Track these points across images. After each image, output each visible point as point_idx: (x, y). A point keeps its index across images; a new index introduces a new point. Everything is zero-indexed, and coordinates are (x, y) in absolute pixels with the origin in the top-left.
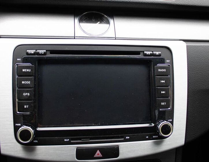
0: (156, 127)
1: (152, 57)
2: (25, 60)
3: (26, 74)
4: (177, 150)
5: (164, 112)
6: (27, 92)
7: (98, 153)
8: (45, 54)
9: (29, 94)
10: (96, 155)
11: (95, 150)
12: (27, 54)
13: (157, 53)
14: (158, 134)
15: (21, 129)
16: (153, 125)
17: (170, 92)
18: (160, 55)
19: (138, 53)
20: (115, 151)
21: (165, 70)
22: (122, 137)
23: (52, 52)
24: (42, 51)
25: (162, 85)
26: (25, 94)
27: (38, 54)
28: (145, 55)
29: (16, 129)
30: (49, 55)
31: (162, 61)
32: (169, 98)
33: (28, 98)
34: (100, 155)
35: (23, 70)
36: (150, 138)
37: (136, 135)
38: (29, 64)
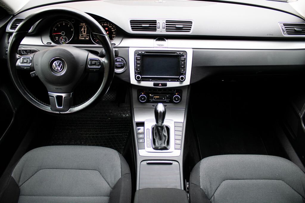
1: (180, 54)
2: (138, 55)
3: (139, 59)
4: (187, 86)
5: (183, 73)
6: (139, 65)
7: (160, 85)
8: (144, 53)
12: (139, 53)
13: (182, 53)
14: (180, 80)
15: (136, 77)
16: (178, 77)
17: (186, 66)
18: (182, 54)
19: (175, 53)
20: (166, 85)
21: (184, 59)
22: (168, 80)
23: (146, 52)
24: (143, 52)
25: (182, 64)
26: (138, 66)
27: (142, 53)
28: (177, 54)
29: (135, 76)
30: (145, 54)
31: (183, 56)
32: (185, 68)
33: (139, 67)
34: (161, 85)
35: (138, 58)
36: (177, 81)
37: (173, 80)
38: (139, 56)
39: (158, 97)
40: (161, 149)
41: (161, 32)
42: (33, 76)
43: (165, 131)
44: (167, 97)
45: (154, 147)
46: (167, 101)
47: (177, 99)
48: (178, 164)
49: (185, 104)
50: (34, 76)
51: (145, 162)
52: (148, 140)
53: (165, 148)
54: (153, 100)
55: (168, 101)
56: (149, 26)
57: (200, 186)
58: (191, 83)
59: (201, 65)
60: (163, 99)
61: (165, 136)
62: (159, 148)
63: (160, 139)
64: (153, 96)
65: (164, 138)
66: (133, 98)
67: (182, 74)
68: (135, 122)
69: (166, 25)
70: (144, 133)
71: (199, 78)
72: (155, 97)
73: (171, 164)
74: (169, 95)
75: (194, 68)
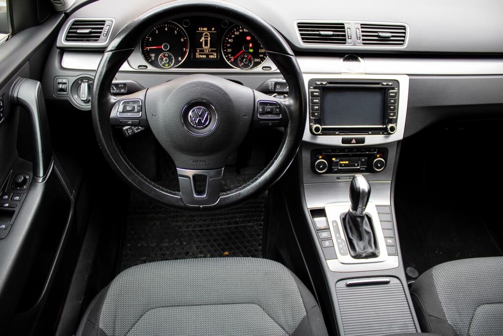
0: (386, 128)
1: (387, 86)
2: (315, 88)
3: (316, 96)
4: (398, 142)
5: (392, 119)
6: (317, 106)
7: (354, 141)
8: (326, 84)
9: (318, 107)
10: (352, 142)
11: (351, 139)
12: (316, 84)
13: (390, 84)
14: (387, 131)
15: (314, 128)
16: (385, 126)
17: (396, 107)
18: (392, 85)
19: (379, 84)
20: (363, 141)
21: (394, 94)
22: (367, 132)
23: (330, 83)
24: (324, 83)
25: (392, 103)
26: (315, 107)
27: (322, 84)
28: (383, 85)
30: (328, 85)
31: (393, 89)
32: (395, 111)
33: (317, 110)
34: (355, 142)
35: (315, 94)
36: (383, 134)
37: (375, 131)
38: (318, 90)
39: (347, 162)
40: (367, 257)
41: (354, 45)
42: (128, 133)
43: (366, 223)
44: (362, 162)
45: (352, 253)
46: (361, 169)
47: (379, 165)
48: (400, 282)
49: (392, 172)
50: (130, 134)
51: (343, 283)
52: (339, 241)
53: (374, 255)
54: (338, 168)
55: (364, 169)
56: (333, 34)
57: (447, 321)
58: (405, 136)
59: (422, 105)
60: (356, 165)
61: (368, 233)
62: (364, 255)
63: (361, 238)
64: (338, 160)
65: (366, 237)
66: (303, 166)
67: (391, 121)
68: (309, 210)
69: (362, 32)
70: (329, 229)
71: (418, 127)
72: (341, 162)
73: (387, 283)
74: (366, 158)
75: (411, 110)
